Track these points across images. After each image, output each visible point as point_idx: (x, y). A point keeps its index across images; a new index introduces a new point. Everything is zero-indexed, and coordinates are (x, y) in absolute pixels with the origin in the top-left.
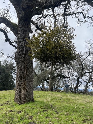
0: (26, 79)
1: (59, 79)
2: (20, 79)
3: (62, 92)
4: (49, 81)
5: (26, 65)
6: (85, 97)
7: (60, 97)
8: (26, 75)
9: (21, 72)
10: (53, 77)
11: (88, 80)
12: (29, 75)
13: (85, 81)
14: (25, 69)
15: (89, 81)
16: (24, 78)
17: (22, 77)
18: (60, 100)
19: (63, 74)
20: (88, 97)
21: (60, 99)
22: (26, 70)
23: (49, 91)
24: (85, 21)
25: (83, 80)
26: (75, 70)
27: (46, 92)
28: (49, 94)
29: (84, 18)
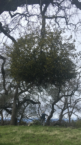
1: (25, 106)
3: (31, 125)
4: (10, 109)
6: (64, 130)
7: (32, 134)
11: (63, 106)
13: (60, 107)
15: (65, 107)
18: (34, 139)
19: (31, 99)
20: (68, 130)
21: (34, 137)
23: (12, 125)
24: (68, 28)
25: (58, 106)
26: (48, 93)
27: (8, 128)
28: (14, 131)
29: (67, 24)
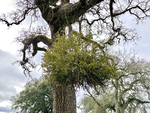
0: (64, 109)
2: (57, 110)
5: (63, 89)
8: (64, 104)
9: (57, 99)
10: (122, 103)
12: (68, 103)
14: (62, 95)
16: (62, 107)
17: (59, 107)
22: (64, 96)
29: (144, 12)
